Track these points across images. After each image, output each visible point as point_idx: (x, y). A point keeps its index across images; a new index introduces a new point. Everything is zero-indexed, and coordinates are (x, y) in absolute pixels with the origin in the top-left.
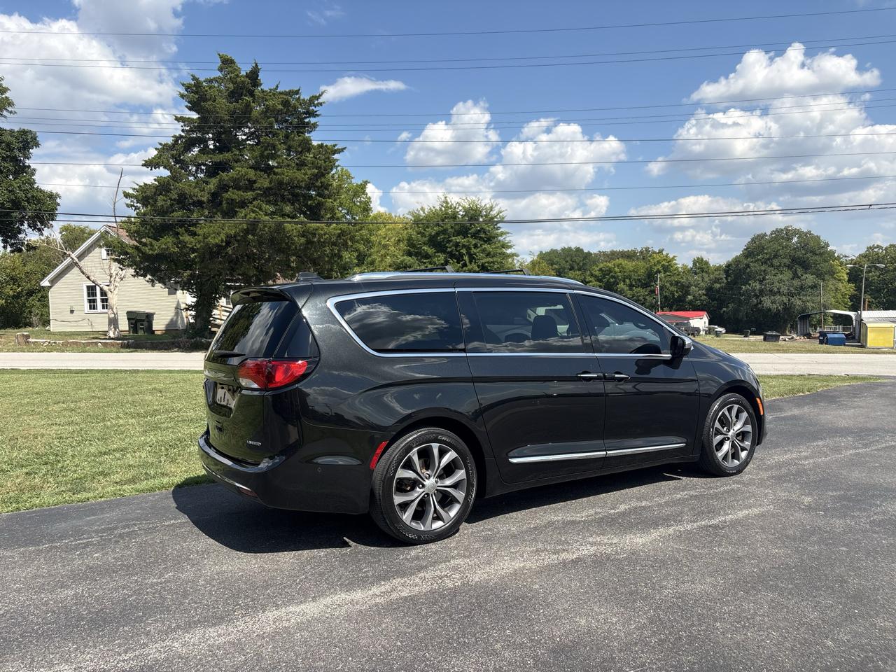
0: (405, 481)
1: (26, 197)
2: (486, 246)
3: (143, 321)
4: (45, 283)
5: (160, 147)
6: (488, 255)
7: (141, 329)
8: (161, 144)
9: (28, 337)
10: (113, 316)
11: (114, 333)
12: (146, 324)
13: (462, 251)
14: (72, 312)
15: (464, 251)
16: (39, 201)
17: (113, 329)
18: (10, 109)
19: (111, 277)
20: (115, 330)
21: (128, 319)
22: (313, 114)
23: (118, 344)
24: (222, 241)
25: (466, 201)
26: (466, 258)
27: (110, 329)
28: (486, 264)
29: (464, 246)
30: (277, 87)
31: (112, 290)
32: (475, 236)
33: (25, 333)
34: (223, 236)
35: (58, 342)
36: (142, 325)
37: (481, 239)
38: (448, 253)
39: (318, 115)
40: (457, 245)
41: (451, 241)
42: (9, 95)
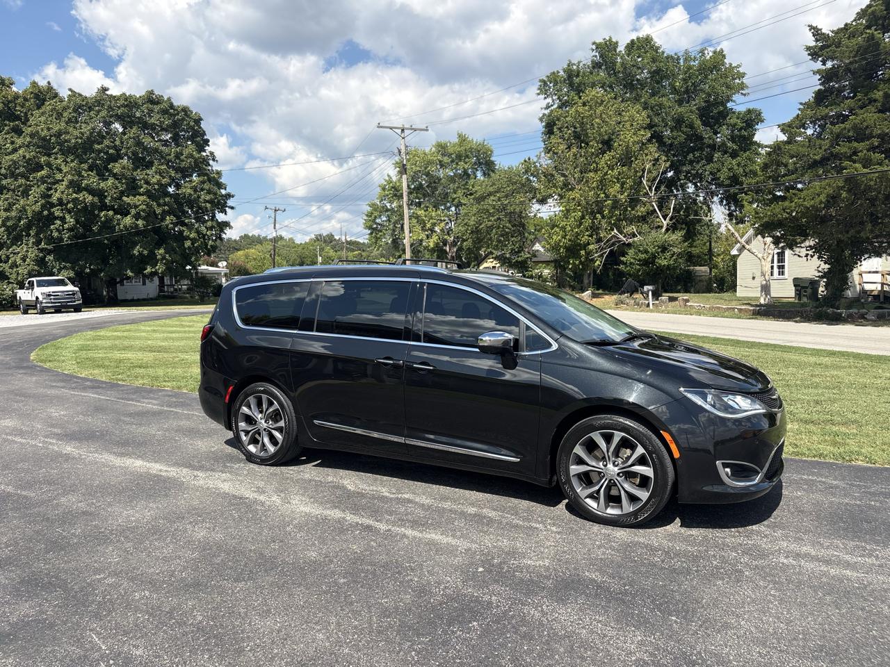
3: (807, 287)
4: (734, 252)
5: (801, 107)
7: (804, 296)
9: (687, 301)
10: (765, 282)
11: (765, 300)
12: (809, 291)
14: (754, 278)
17: (764, 296)
18: (743, 92)
19: (765, 244)
20: (766, 296)
21: (794, 286)
23: (750, 310)
27: (761, 295)
31: (765, 258)
33: (685, 298)
35: (706, 306)
36: (805, 292)
42: (745, 80)
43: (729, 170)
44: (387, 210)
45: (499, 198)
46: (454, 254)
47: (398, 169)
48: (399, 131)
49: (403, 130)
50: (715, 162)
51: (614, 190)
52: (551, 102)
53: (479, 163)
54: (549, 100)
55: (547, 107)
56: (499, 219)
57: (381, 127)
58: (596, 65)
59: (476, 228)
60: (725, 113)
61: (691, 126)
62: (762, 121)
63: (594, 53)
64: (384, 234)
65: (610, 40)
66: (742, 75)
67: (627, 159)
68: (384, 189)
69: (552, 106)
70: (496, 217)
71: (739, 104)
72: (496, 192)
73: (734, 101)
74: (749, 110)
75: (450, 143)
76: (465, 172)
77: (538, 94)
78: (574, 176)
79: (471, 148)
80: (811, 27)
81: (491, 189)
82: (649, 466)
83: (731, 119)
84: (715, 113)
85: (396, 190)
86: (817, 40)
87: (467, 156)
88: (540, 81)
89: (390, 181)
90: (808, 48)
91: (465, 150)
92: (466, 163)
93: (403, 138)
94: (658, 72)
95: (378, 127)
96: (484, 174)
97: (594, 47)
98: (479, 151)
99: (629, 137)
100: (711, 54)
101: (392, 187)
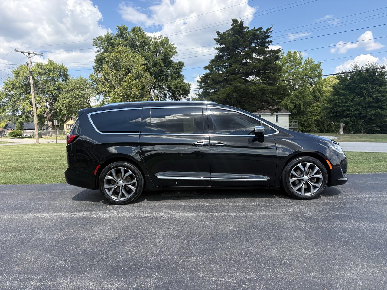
0: (111, 181)
1: (180, 86)
2: (379, 88)
5: (210, 61)
6: (380, 92)
8: (210, 60)
13: (363, 91)
14: (190, 127)
15: (365, 91)
16: (184, 87)
18: (176, 54)
22: (269, 37)
24: (225, 96)
25: (368, 65)
26: (366, 95)
28: (378, 97)
29: (365, 89)
30: (254, 27)
32: (372, 83)
34: (225, 95)
37: (376, 84)
38: (356, 92)
39: (271, 37)
40: (361, 88)
41: (358, 86)
42: (176, 50)
43: (175, 84)
44: (9, 95)
45: (80, 91)
46: (50, 118)
47: (14, 74)
48: (27, 54)
49: (29, 54)
50: (169, 81)
51: (134, 90)
52: (99, 49)
53: (60, 74)
54: (98, 48)
55: (98, 52)
56: (81, 101)
57: (17, 51)
58: (118, 36)
59: (69, 105)
60: (171, 62)
61: (160, 66)
62: (184, 67)
63: (117, 31)
64: (8, 107)
65: (124, 26)
66: (175, 48)
67: (138, 77)
68: (7, 84)
69: (100, 51)
70: (79, 100)
71: (175, 59)
72: (78, 88)
73: (174, 58)
74: (180, 62)
75: (44, 64)
76: (53, 79)
77: (93, 45)
78: (115, 82)
79: (56, 67)
80: (217, 32)
81: (75, 87)
82: (320, 174)
83: (173, 65)
84: (167, 62)
85: (14, 85)
86: (219, 37)
87: (54, 71)
88: (94, 39)
89: (10, 81)
90: (215, 39)
91: (53, 68)
92: (54, 74)
93: (29, 58)
94: (144, 42)
95: (15, 51)
96: (63, 80)
97: (117, 28)
98: (60, 69)
99: (139, 67)
100: (163, 38)
101: (12, 84)
